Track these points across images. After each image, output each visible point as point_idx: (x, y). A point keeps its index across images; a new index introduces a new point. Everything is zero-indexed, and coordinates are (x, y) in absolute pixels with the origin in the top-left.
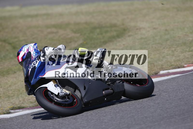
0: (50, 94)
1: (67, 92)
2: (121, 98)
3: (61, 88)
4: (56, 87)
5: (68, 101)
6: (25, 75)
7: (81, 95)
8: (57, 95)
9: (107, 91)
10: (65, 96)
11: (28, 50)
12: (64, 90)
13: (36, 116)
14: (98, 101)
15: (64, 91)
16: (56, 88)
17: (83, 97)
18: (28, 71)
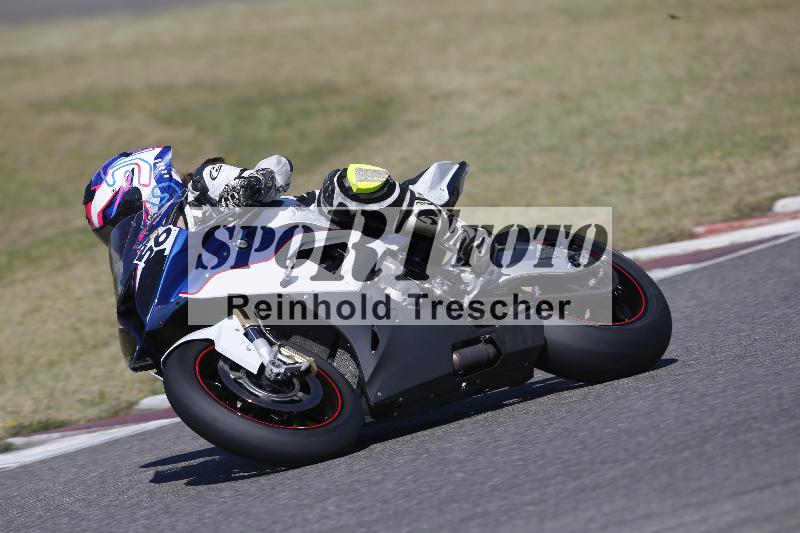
0: (227, 368)
1: (297, 360)
3: (271, 344)
4: (252, 341)
5: (300, 400)
7: (361, 372)
8: (255, 373)
9: (468, 351)
10: (290, 378)
11: (129, 179)
12: (284, 351)
13: (166, 472)
14: (432, 396)
15: (287, 356)
16: (251, 346)
17: (366, 380)
18: (130, 270)
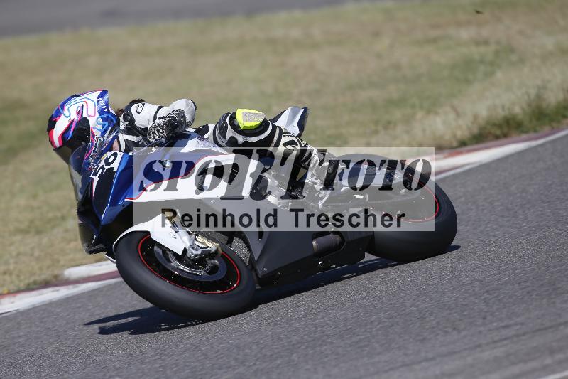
0: (160, 251)
1: (208, 245)
2: (364, 257)
3: (190, 234)
4: (177, 232)
6: (80, 196)
7: (251, 254)
8: (180, 254)
9: (323, 239)
10: (204, 258)
11: (80, 113)
12: (199, 239)
15: (201, 243)
16: (177, 235)
17: (256, 259)
18: (87, 182)
